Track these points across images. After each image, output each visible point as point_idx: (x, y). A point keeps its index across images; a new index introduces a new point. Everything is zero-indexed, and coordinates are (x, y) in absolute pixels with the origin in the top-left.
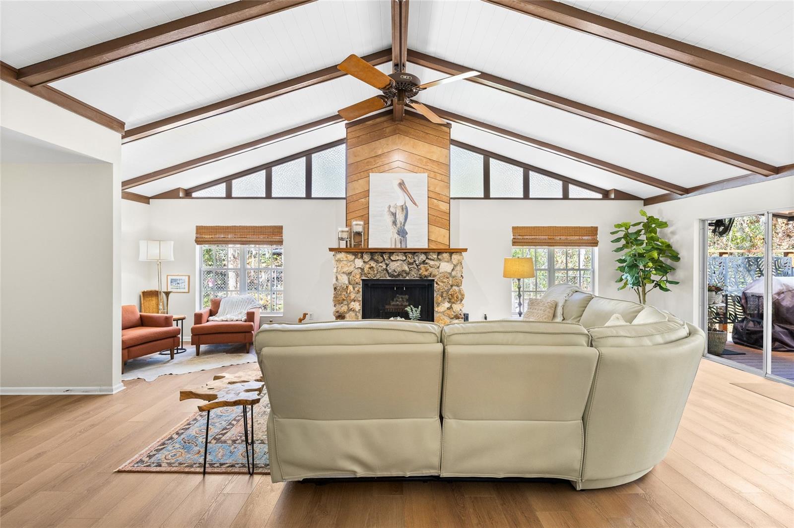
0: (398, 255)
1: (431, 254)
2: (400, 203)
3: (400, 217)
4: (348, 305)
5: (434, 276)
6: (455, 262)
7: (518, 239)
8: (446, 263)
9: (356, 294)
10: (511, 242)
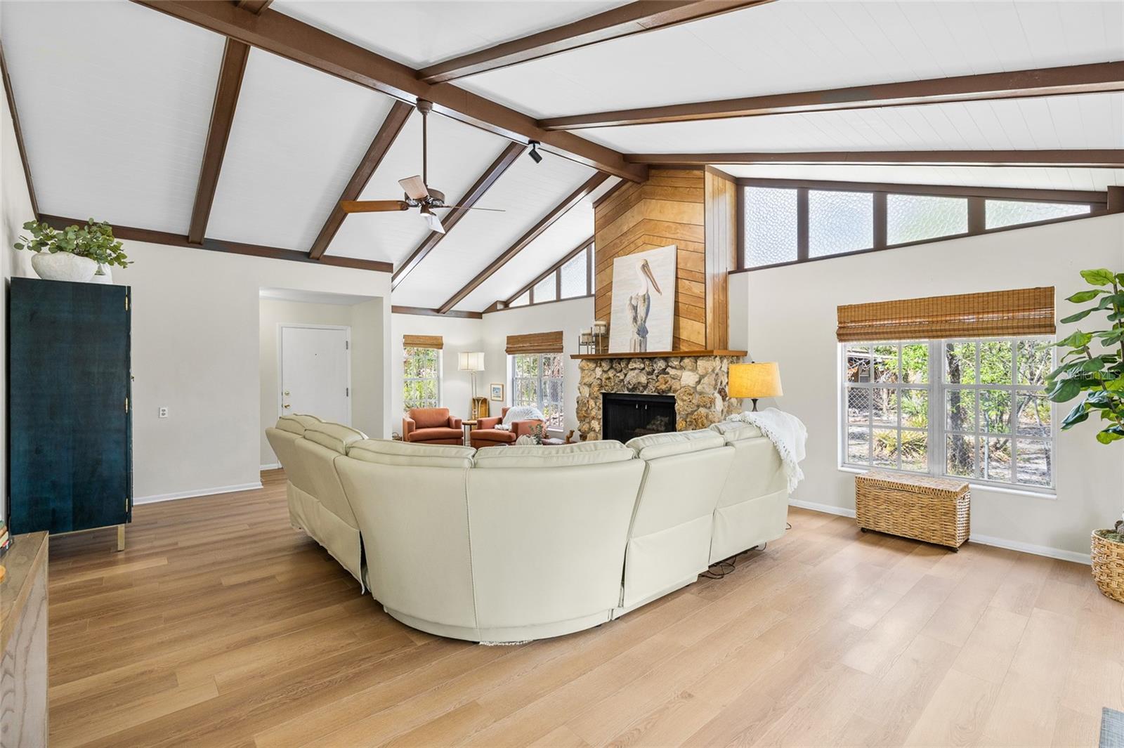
0: (635, 363)
1: (672, 359)
2: (642, 292)
3: (641, 311)
4: (589, 423)
5: (675, 391)
6: (701, 371)
7: (851, 327)
8: (690, 373)
9: (596, 410)
10: (836, 336)
